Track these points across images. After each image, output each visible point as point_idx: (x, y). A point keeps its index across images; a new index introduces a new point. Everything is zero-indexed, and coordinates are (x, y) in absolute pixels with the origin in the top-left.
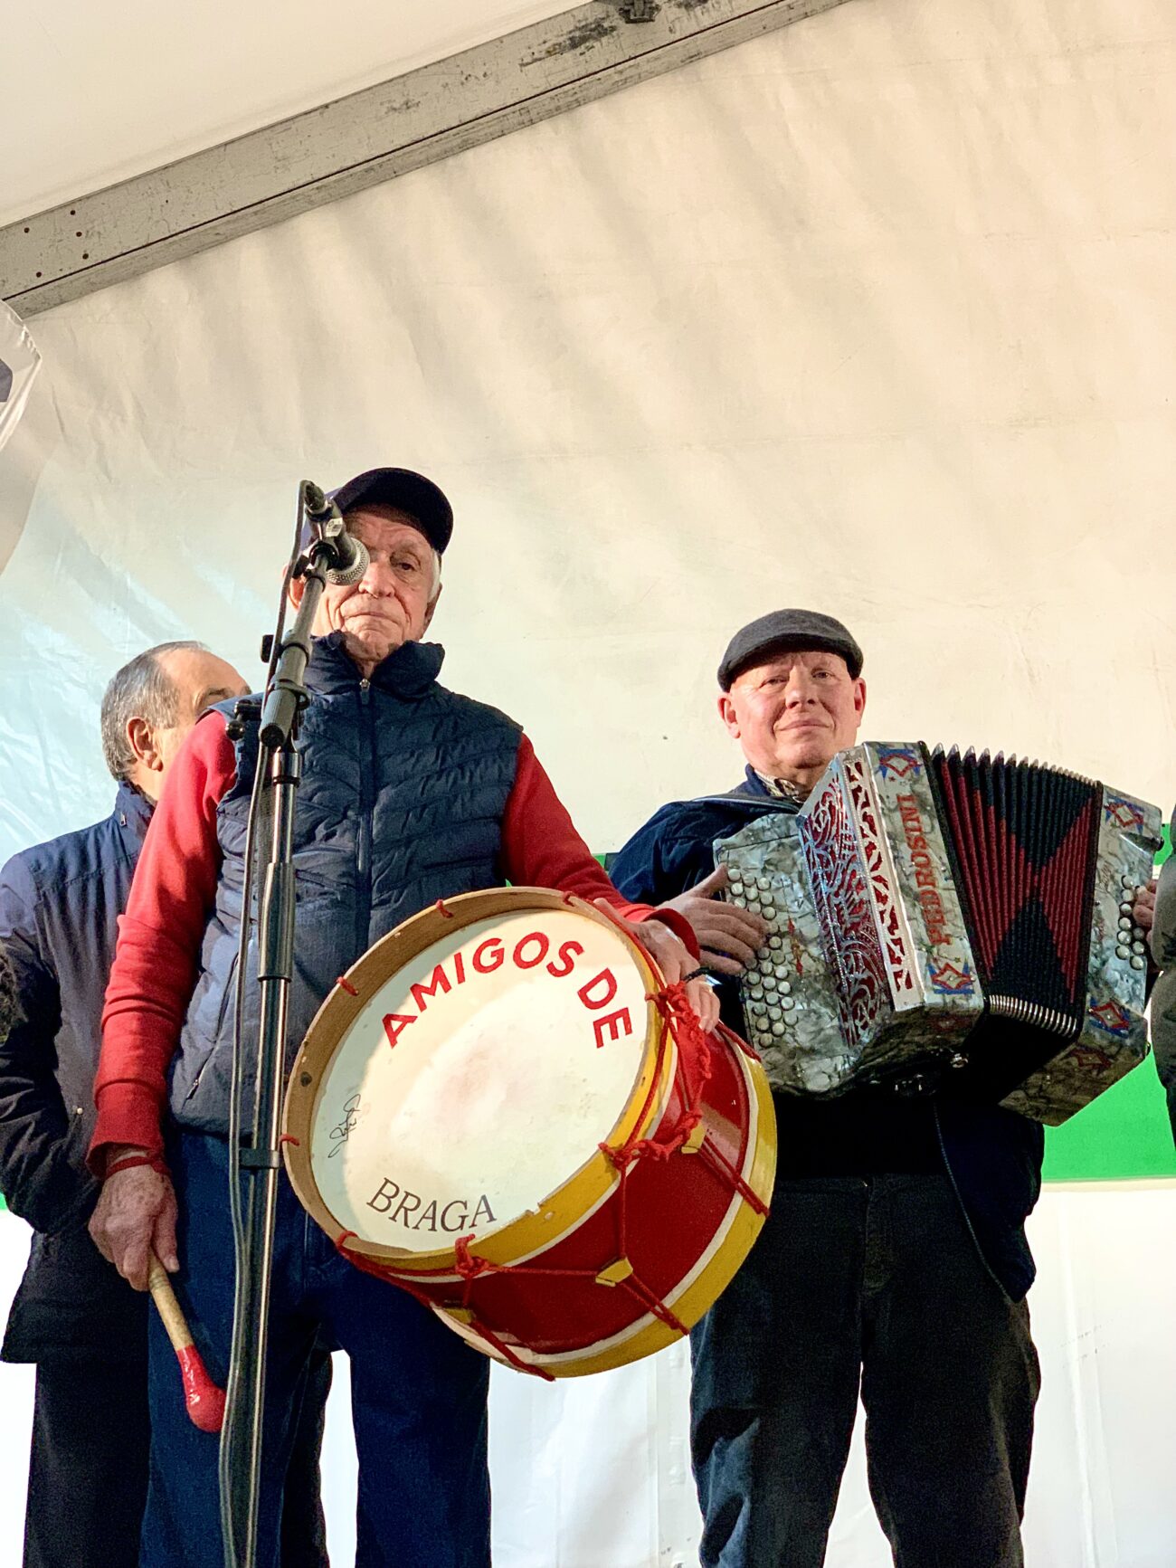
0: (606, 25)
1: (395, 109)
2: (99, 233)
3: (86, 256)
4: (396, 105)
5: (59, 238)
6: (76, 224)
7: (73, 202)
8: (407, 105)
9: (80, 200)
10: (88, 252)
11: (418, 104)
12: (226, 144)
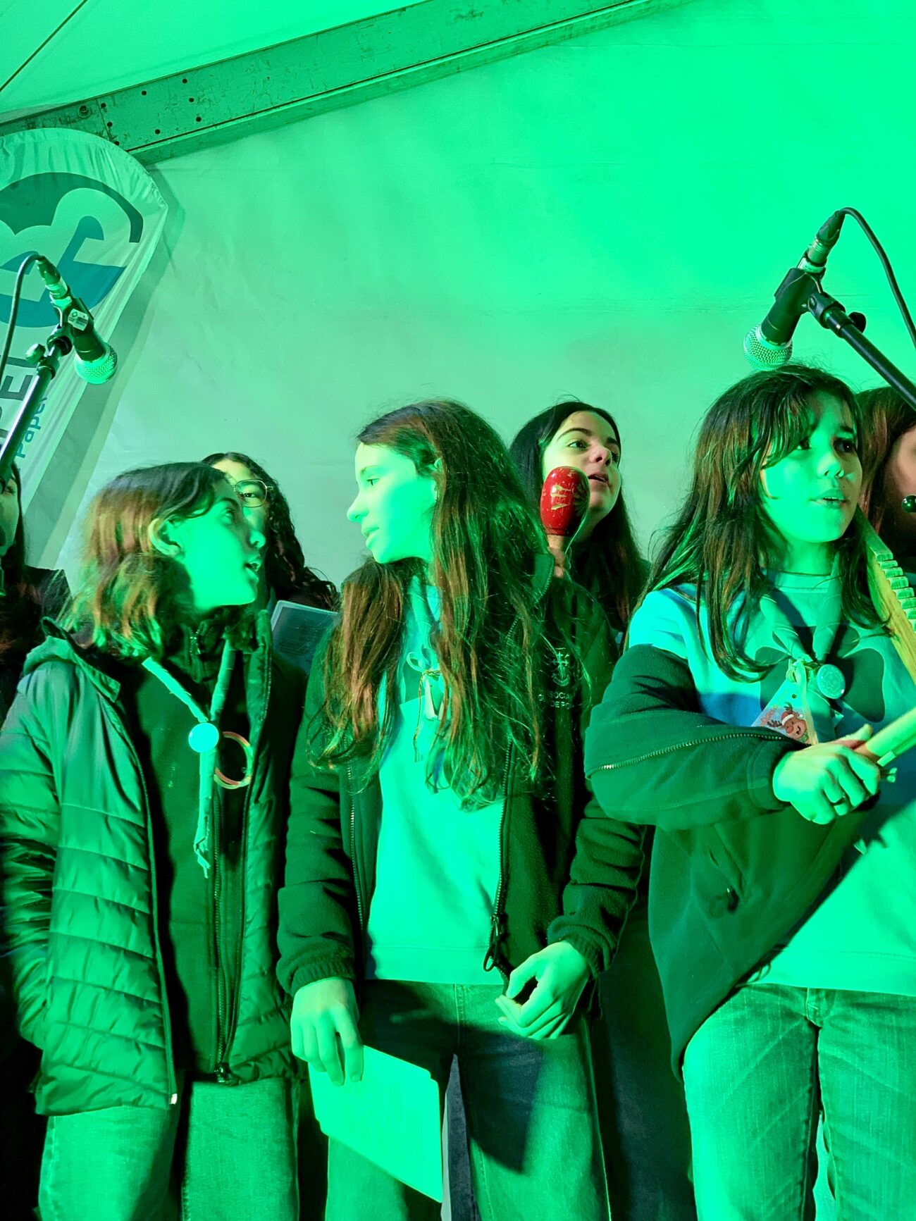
1: (462, 17)
2: (209, 100)
3: (199, 119)
4: (463, 13)
5: (173, 102)
6: (187, 91)
7: (185, 72)
8: (473, 14)
9: (190, 71)
10: (200, 116)
11: (481, 14)
12: (317, 34)
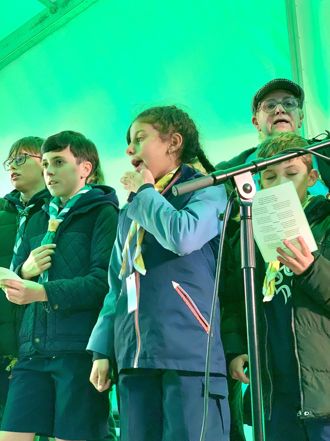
0: (47, 16)
